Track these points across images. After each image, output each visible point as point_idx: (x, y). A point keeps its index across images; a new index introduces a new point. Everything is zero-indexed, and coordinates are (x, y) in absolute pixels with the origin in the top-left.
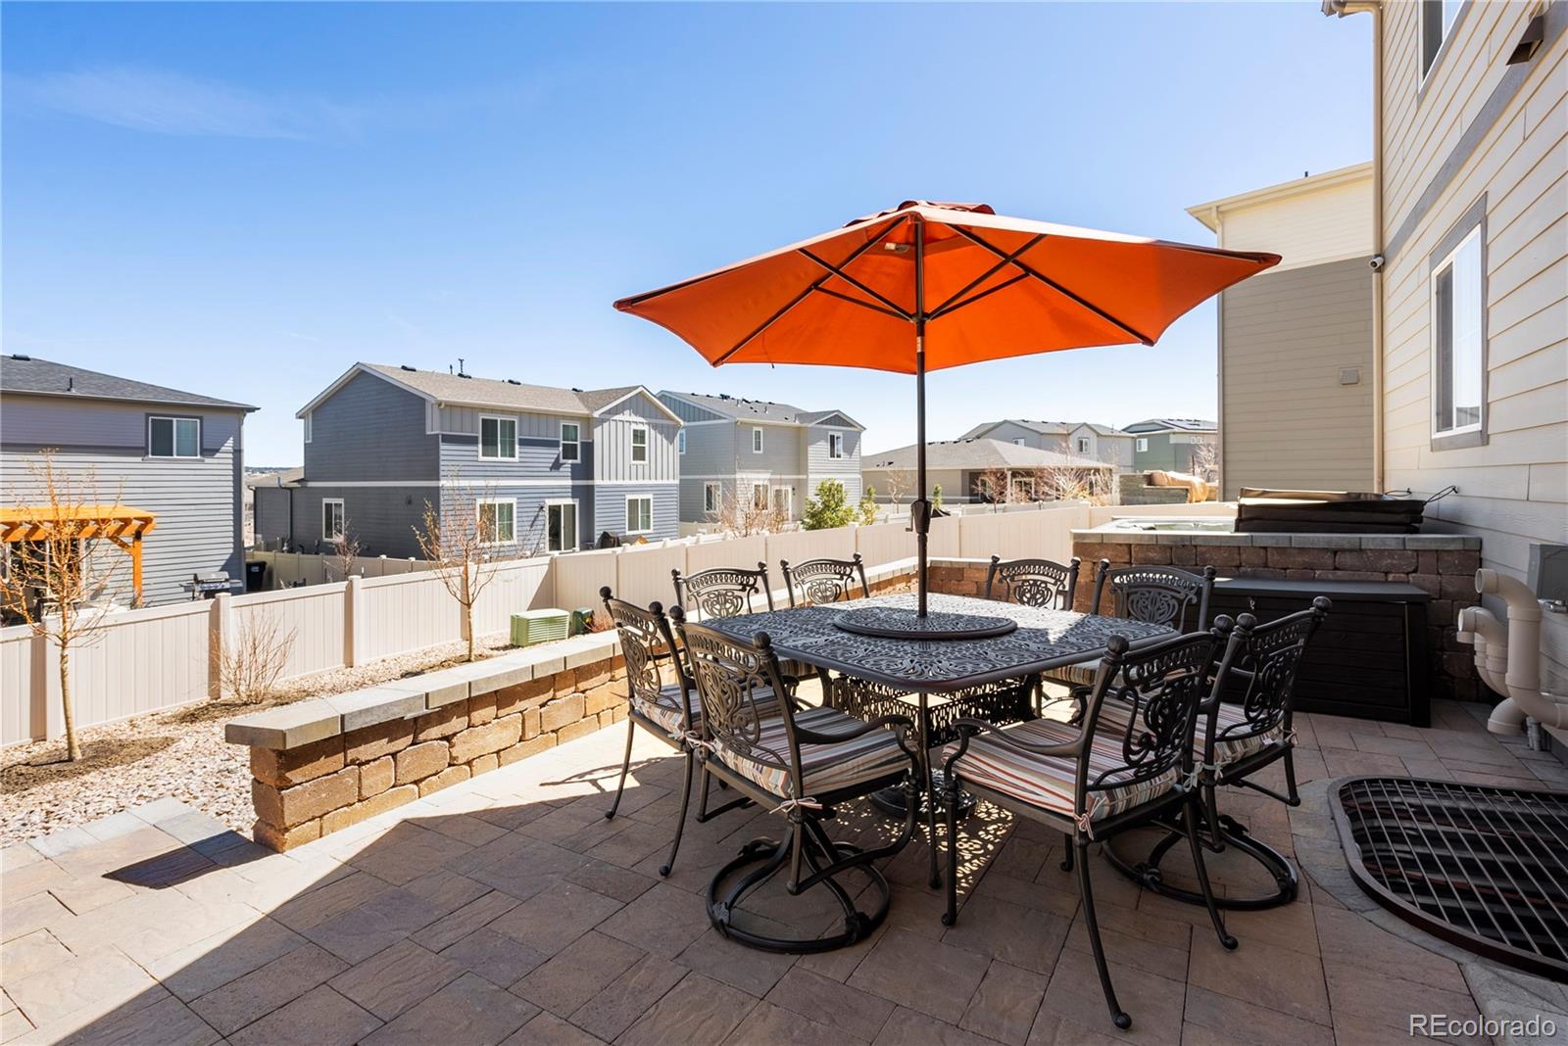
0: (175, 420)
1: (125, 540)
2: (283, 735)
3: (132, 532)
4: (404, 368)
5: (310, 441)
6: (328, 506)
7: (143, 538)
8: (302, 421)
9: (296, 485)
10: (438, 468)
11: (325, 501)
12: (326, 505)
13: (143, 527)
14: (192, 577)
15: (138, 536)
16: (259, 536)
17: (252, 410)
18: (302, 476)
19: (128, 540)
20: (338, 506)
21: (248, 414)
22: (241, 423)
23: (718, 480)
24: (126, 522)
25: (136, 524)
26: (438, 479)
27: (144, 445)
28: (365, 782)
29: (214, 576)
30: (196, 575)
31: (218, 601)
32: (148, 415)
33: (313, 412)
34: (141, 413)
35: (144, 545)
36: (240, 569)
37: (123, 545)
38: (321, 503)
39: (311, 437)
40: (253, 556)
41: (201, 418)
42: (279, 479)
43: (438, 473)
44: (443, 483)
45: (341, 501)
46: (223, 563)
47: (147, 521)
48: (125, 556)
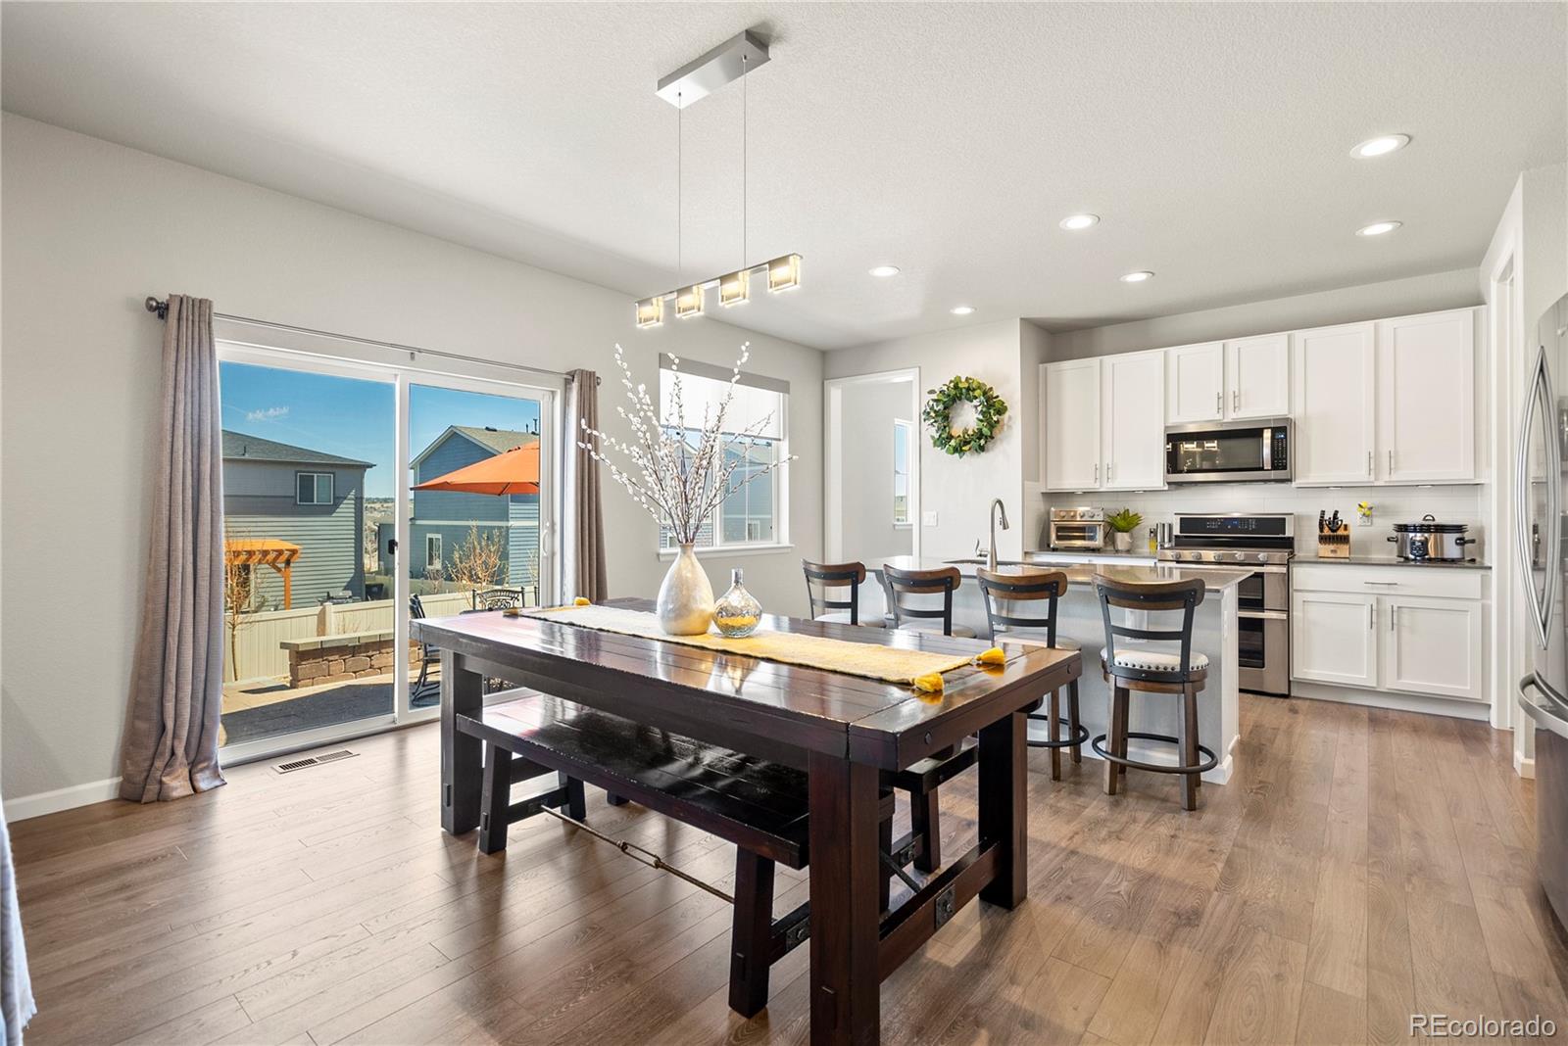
0: (315, 475)
1: (279, 565)
2: (298, 645)
3: (284, 561)
4: (487, 429)
6: (431, 540)
7: (292, 565)
8: (413, 470)
10: (508, 511)
11: (429, 536)
12: (428, 539)
13: (291, 556)
14: (326, 594)
15: (288, 562)
16: (382, 563)
17: (371, 466)
19: (282, 566)
20: (438, 539)
21: (368, 470)
22: (362, 477)
23: (756, 519)
24: (280, 552)
25: (287, 554)
26: (508, 521)
27: (293, 494)
28: (331, 668)
29: (341, 594)
30: (328, 593)
31: (324, 608)
32: (297, 472)
33: (421, 464)
34: (291, 470)
35: (292, 570)
36: (361, 589)
37: (279, 570)
38: (425, 537)
39: (417, 483)
40: (374, 579)
41: (333, 473)
43: (508, 515)
44: (511, 523)
45: (439, 536)
46: (345, 584)
47: (294, 552)
48: (278, 579)
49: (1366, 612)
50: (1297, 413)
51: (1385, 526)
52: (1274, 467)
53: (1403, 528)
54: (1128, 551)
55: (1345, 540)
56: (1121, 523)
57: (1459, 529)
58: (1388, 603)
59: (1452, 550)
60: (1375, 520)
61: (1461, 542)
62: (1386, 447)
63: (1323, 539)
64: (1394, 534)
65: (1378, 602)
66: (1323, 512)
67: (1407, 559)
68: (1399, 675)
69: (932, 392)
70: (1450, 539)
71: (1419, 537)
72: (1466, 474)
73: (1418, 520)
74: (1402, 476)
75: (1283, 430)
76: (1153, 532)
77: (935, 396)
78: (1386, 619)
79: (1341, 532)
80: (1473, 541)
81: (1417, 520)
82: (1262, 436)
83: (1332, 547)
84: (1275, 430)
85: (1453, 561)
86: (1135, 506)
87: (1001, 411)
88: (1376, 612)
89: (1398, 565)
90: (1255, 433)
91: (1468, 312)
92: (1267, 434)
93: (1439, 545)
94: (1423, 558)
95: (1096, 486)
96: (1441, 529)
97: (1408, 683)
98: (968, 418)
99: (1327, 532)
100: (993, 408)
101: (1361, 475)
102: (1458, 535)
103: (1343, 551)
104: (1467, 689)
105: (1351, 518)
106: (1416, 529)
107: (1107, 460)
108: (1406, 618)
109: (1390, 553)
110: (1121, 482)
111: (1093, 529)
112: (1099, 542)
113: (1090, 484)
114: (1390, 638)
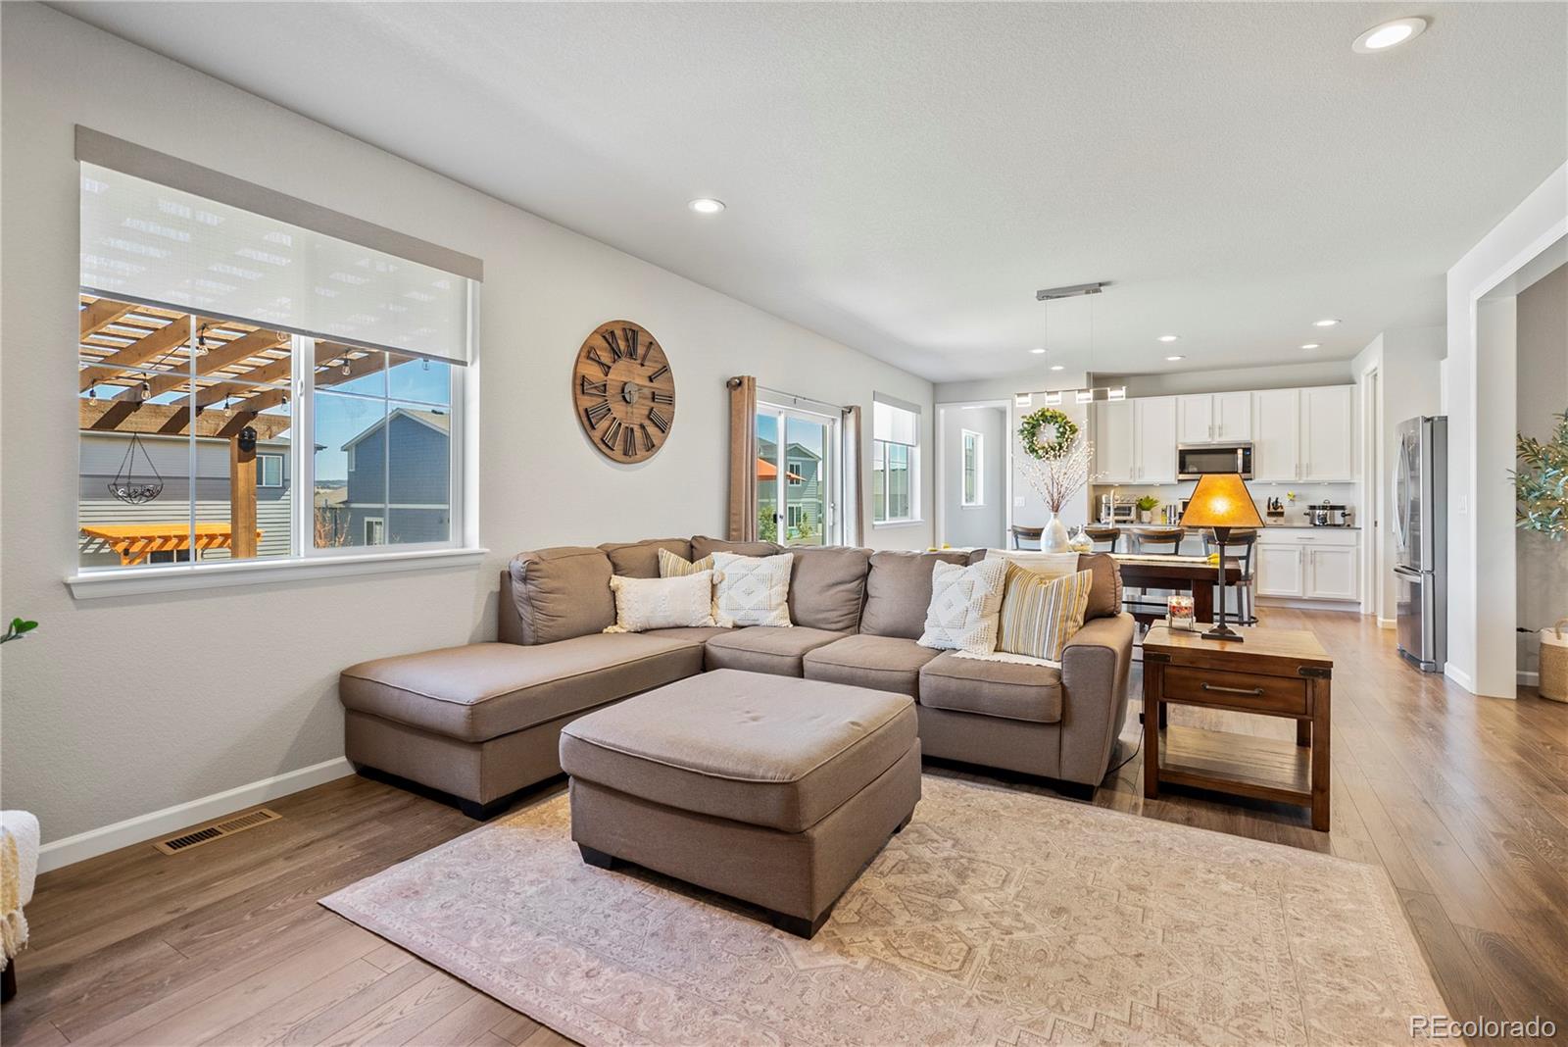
0: (264, 457)
4: (434, 412)
5: (353, 470)
6: (370, 524)
8: (346, 453)
9: (342, 506)
11: (367, 519)
12: (368, 522)
17: (321, 448)
18: (346, 499)
20: (378, 523)
21: (318, 452)
33: (357, 445)
38: (363, 520)
39: (354, 466)
41: (283, 455)
42: (326, 501)
45: (380, 519)
49: (1297, 555)
50: (1256, 440)
51: (1303, 506)
52: (1244, 472)
53: (1313, 508)
54: (1150, 523)
55: (1281, 514)
56: (1146, 505)
57: (1342, 508)
58: (1309, 550)
59: (1339, 520)
60: (1296, 503)
61: (1344, 515)
62: (1305, 461)
63: (1270, 514)
64: (1308, 511)
65: (1304, 549)
66: (1270, 499)
67: (1315, 525)
68: (1315, 590)
69: (1023, 417)
70: (1338, 513)
71: (1321, 512)
72: (1344, 477)
73: (1322, 504)
74: (1313, 478)
75: (1249, 449)
76: (1164, 511)
77: (1025, 420)
78: (1308, 559)
79: (1279, 510)
80: (1349, 515)
81: (1319, 502)
82: (1236, 452)
83: (1274, 519)
84: (1244, 450)
85: (1339, 525)
86: (1153, 495)
87: (1074, 431)
88: (1303, 554)
89: (1310, 528)
90: (1234, 451)
91: (1349, 386)
92: (1240, 452)
93: (1332, 517)
94: (1324, 523)
95: (1132, 482)
96: (1333, 508)
97: (1320, 593)
98: (1049, 434)
99: (1272, 510)
100: (1067, 430)
101: (1291, 477)
102: (1342, 511)
103: (1281, 521)
104: (1349, 595)
105: (1284, 502)
106: (1319, 508)
107: (1138, 465)
108: (1318, 559)
109: (1304, 522)
110: (1146, 480)
111: (1130, 509)
112: (1133, 516)
113: (1126, 480)
114: (1310, 568)
